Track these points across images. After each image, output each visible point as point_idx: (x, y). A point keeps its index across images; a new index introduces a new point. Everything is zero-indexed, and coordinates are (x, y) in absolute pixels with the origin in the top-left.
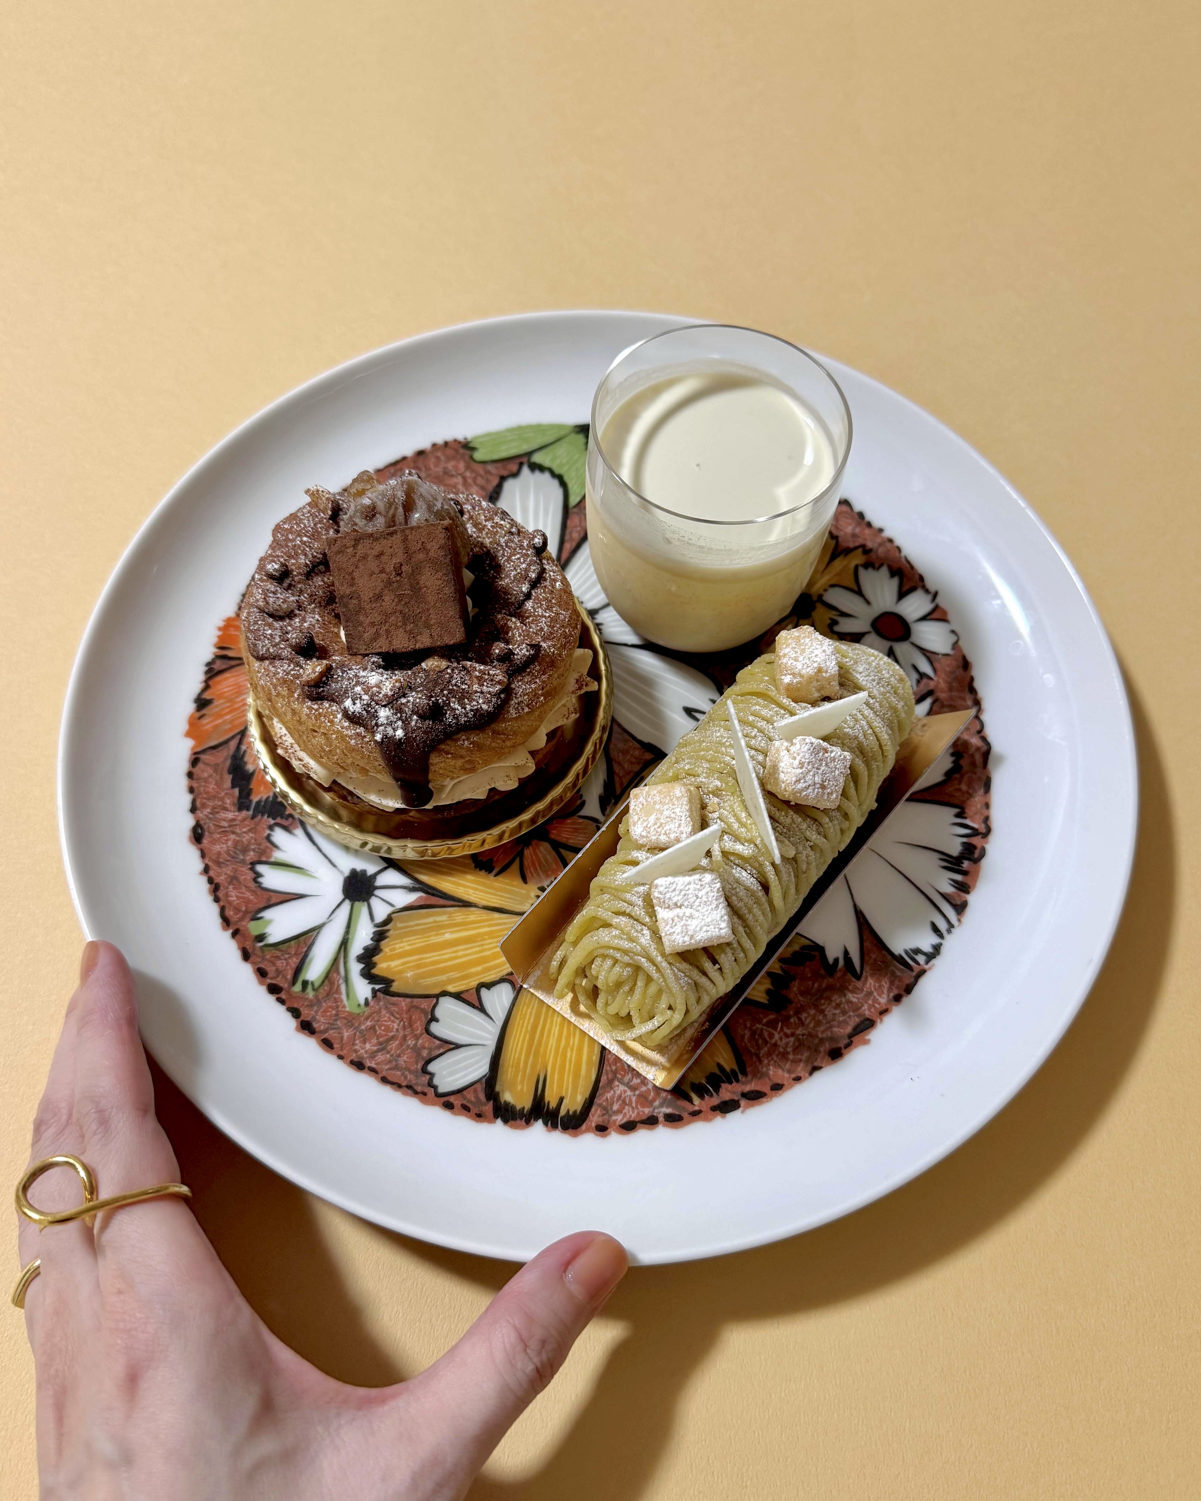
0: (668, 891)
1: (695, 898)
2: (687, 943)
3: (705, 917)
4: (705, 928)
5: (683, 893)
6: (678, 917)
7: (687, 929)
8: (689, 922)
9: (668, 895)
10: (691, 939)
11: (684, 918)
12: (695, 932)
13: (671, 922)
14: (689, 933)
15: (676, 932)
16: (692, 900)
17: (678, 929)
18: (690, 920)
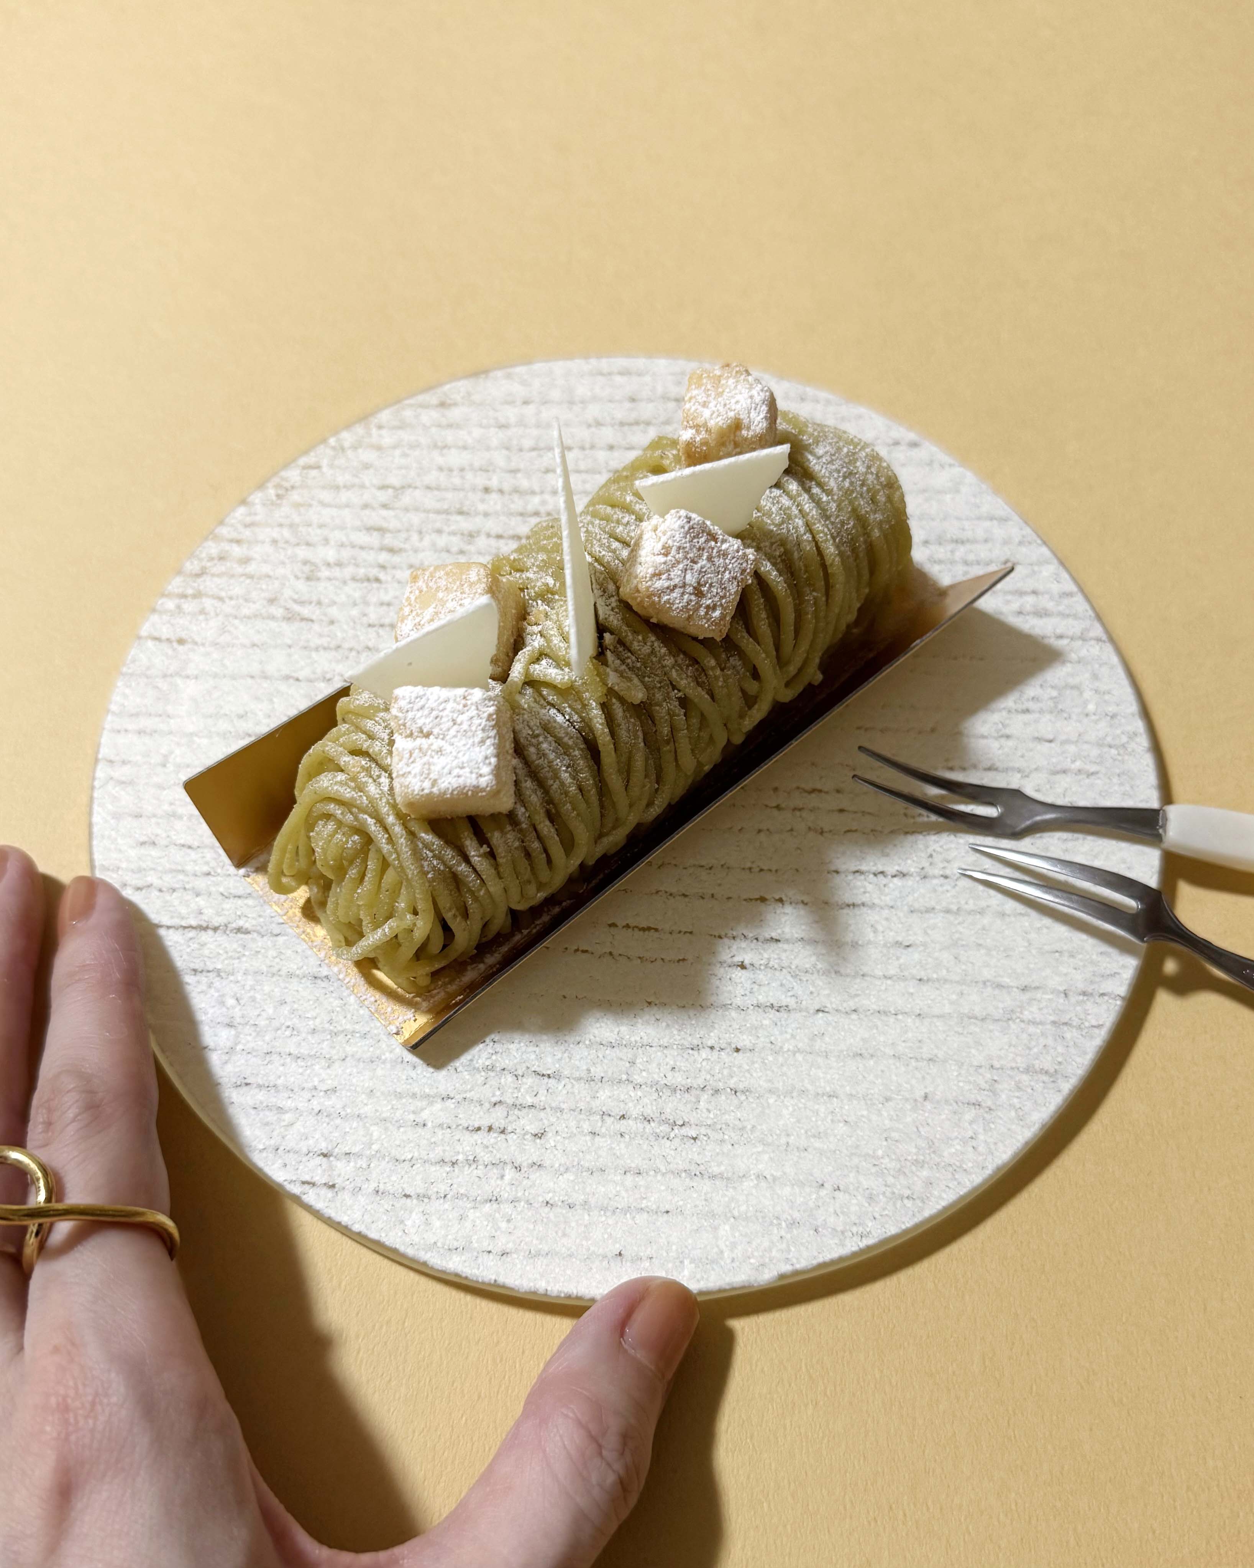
0: (412, 708)
1: (451, 723)
2: (426, 791)
3: (460, 755)
4: (456, 772)
5: (434, 713)
6: (420, 749)
7: (429, 769)
8: (435, 760)
9: (410, 715)
10: (433, 785)
11: (429, 752)
12: (441, 775)
13: (407, 756)
14: (432, 776)
15: (413, 772)
16: (444, 727)
17: (416, 768)
18: (436, 757)
